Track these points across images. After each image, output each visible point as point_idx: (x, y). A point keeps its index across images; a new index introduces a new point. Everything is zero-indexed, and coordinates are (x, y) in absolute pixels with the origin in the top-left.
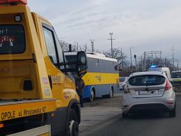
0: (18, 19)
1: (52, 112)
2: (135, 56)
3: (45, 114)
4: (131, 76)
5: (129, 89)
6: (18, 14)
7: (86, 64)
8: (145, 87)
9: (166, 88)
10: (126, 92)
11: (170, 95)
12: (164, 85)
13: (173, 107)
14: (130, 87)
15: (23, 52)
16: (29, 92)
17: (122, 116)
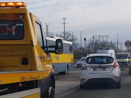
0: (21, 17)
1: (42, 79)
2: (85, 39)
3: (37, 81)
4: (87, 56)
5: (86, 67)
6: (21, 14)
7: (62, 48)
8: (98, 65)
9: (114, 66)
10: (83, 69)
11: (117, 72)
12: (113, 64)
13: (119, 81)
14: (87, 65)
15: (22, 39)
16: (25, 66)
17: (79, 87)
